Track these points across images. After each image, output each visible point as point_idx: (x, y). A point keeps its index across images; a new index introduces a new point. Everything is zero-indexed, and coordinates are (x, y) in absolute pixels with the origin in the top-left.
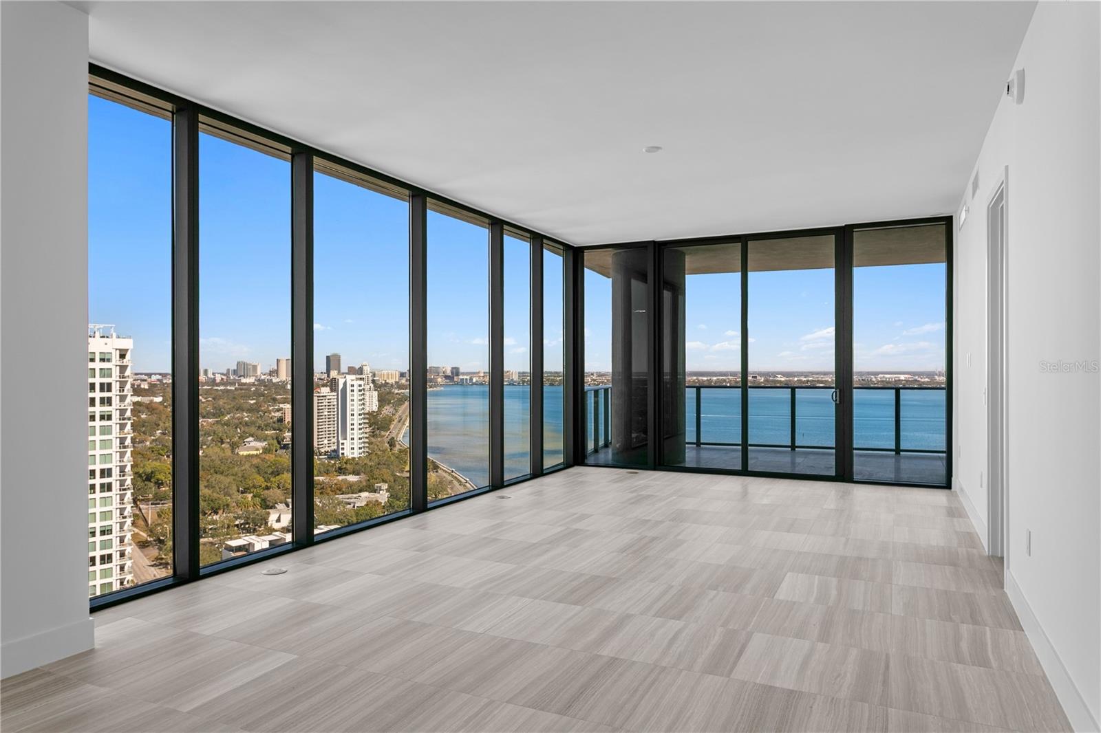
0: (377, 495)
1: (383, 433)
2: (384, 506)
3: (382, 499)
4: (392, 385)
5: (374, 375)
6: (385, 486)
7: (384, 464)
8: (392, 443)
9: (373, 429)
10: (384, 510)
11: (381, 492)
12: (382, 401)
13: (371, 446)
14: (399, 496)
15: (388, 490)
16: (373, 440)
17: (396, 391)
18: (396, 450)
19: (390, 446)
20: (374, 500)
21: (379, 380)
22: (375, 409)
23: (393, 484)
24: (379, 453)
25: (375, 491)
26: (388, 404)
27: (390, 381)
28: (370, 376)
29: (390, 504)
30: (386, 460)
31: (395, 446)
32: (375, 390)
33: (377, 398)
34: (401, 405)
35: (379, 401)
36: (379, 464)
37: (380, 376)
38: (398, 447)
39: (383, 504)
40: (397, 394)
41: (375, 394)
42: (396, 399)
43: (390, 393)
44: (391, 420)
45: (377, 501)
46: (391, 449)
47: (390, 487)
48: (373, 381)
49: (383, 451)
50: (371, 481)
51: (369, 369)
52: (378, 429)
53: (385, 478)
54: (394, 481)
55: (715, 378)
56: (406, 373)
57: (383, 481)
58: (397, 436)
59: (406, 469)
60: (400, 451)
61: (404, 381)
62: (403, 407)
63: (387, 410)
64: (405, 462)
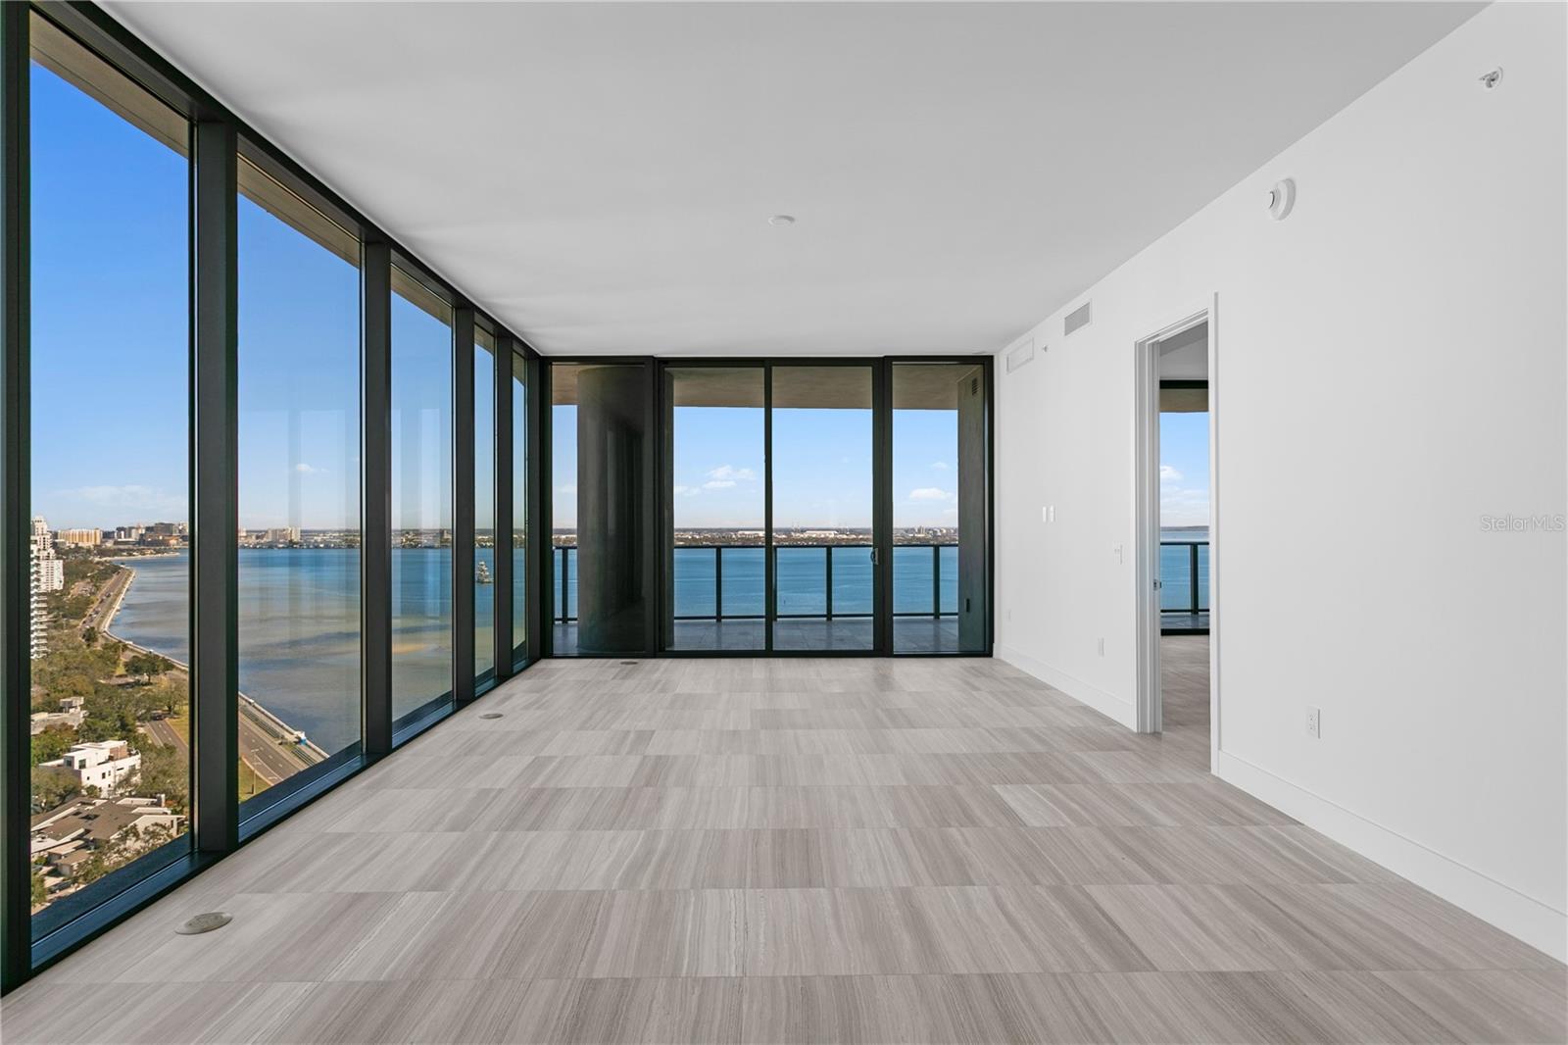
0: (64, 715)
1: (73, 622)
2: (77, 731)
3: (74, 721)
4: (89, 551)
5: (55, 535)
6: (81, 701)
7: (76, 668)
8: (90, 636)
9: (55, 617)
10: (77, 737)
11: (72, 710)
12: (70, 575)
13: (53, 642)
14: (104, 713)
15: (83, 707)
16: (55, 633)
17: (97, 559)
18: (98, 647)
19: (88, 640)
20: (59, 723)
21: (64, 543)
22: (58, 585)
23: (93, 696)
24: (67, 651)
25: (61, 710)
26: (84, 577)
27: (84, 544)
28: (49, 537)
29: (89, 726)
30: (81, 662)
31: (96, 640)
32: (57, 559)
33: (61, 570)
34: (106, 579)
35: (64, 574)
36: (67, 669)
37: (67, 537)
38: (101, 641)
39: (75, 728)
40: (98, 563)
41: (58, 565)
42: (96, 571)
43: (85, 562)
44: (88, 602)
45: (64, 724)
46: (89, 646)
47: (87, 702)
48: (54, 545)
49: (73, 648)
50: (53, 695)
51: (46, 527)
52: (64, 616)
53: (79, 688)
54: (96, 692)
55: (564, 537)
56: (113, 532)
57: (76, 693)
58: (99, 624)
59: (118, 673)
60: (106, 647)
61: (109, 544)
62: (110, 582)
63: (80, 588)
64: (115, 663)
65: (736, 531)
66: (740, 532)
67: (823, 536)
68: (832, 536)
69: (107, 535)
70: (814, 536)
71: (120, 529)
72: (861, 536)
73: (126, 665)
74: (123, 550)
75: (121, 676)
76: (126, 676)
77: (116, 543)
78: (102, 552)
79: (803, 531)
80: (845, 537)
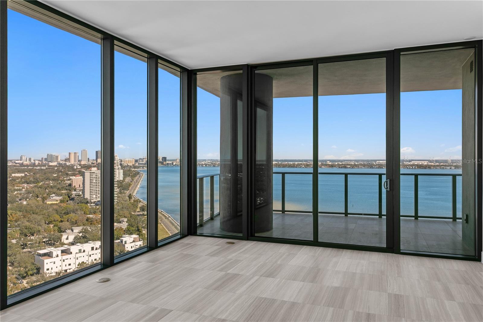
0: (121, 224)
1: (125, 191)
2: (125, 230)
3: (124, 227)
4: (131, 167)
5: (121, 161)
6: (126, 220)
7: (125, 208)
8: (130, 197)
9: (120, 189)
10: (124, 232)
11: (123, 223)
12: (125, 175)
13: (119, 199)
14: (133, 225)
15: (127, 222)
16: (120, 195)
17: (133, 170)
18: (132, 201)
19: (129, 198)
20: (120, 227)
21: (124, 164)
22: (121, 179)
23: (130, 218)
24: (123, 202)
25: (120, 222)
26: (129, 176)
27: (130, 164)
28: (119, 161)
29: (128, 229)
30: (127, 206)
32: (121, 169)
33: (122, 173)
34: (135, 177)
35: (123, 175)
36: (123, 208)
37: (125, 162)
38: (133, 199)
39: (124, 229)
40: (133, 171)
41: (122, 171)
42: (133, 174)
43: (130, 170)
44: (130, 185)
45: (121, 228)
46: (129, 200)
47: (128, 220)
48: (121, 164)
49: (125, 201)
50: (118, 217)
51: (118, 158)
52: (123, 189)
53: (126, 215)
54: (131, 217)
55: (296, 163)
56: (138, 160)
57: (125, 217)
58: (133, 193)
59: (137, 211)
60: (134, 201)
61: (137, 164)
62: (137, 178)
63: (128, 179)
64: (137, 207)
65: (375, 161)
66: (377, 162)
67: (421, 164)
68: (426, 164)
69: (136, 161)
70: (416, 163)
71: (140, 159)
72: (442, 164)
73: (140, 208)
74: (141, 167)
75: (138, 212)
76: (140, 212)
77: (139, 164)
78: (135, 167)
79: (410, 161)
80: (433, 164)
